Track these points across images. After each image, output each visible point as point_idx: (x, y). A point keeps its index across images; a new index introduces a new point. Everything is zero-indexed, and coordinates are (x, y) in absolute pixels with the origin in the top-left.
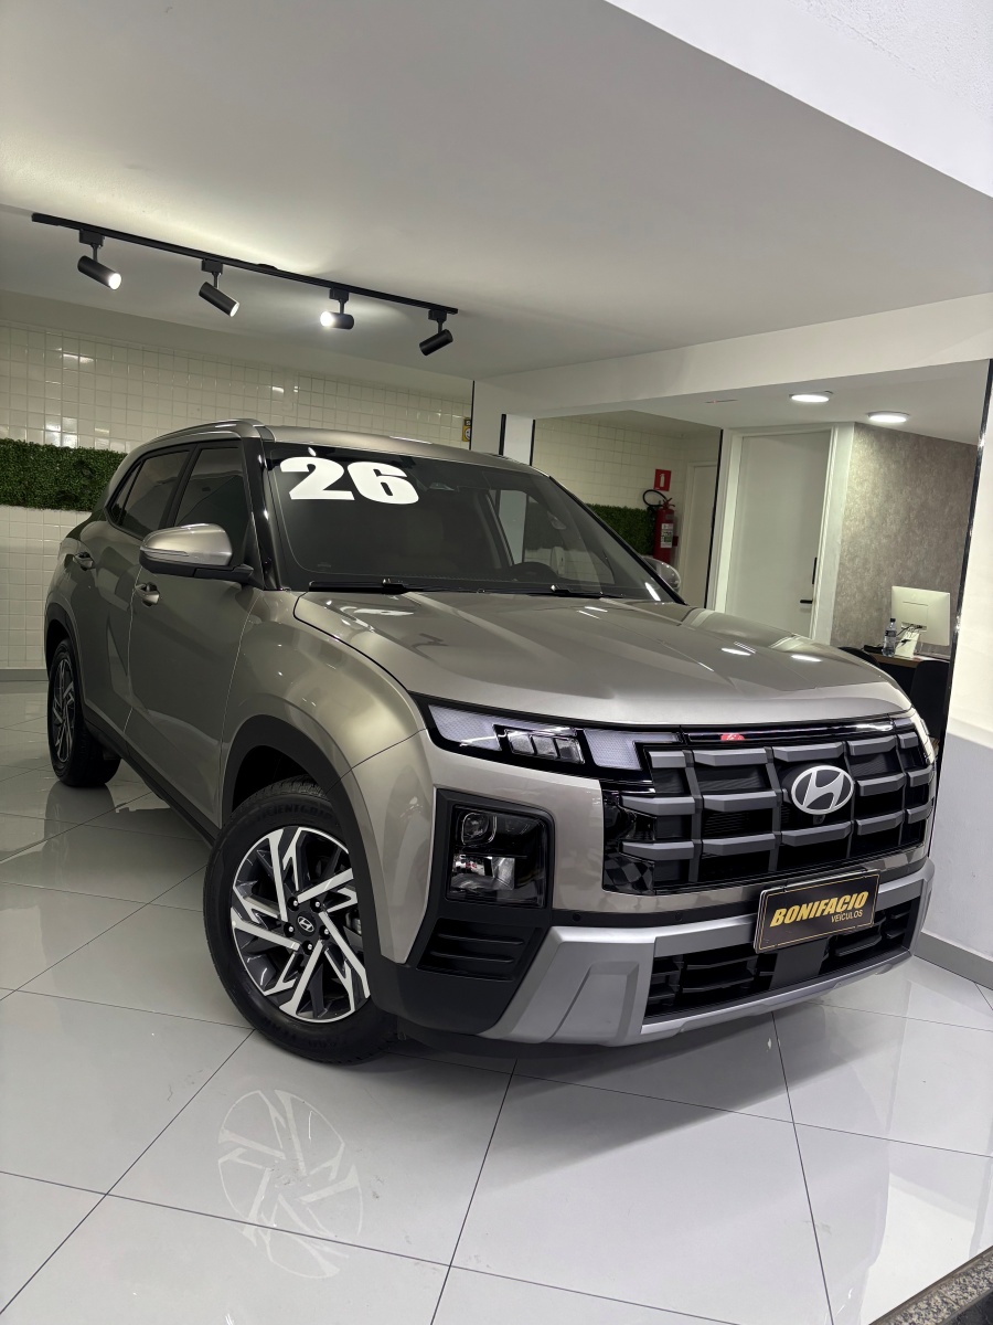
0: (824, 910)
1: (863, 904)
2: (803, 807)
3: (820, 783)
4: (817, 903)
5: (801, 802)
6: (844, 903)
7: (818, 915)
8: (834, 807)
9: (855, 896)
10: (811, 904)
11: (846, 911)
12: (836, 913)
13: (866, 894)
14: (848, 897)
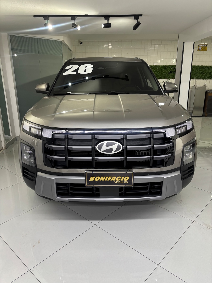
0: (110, 179)
1: (127, 179)
2: (101, 151)
3: (107, 145)
4: (107, 177)
5: (100, 150)
6: (119, 178)
7: (109, 180)
8: (113, 152)
9: (123, 177)
10: (105, 177)
11: (120, 181)
12: (116, 181)
13: (128, 178)
14: (120, 177)
